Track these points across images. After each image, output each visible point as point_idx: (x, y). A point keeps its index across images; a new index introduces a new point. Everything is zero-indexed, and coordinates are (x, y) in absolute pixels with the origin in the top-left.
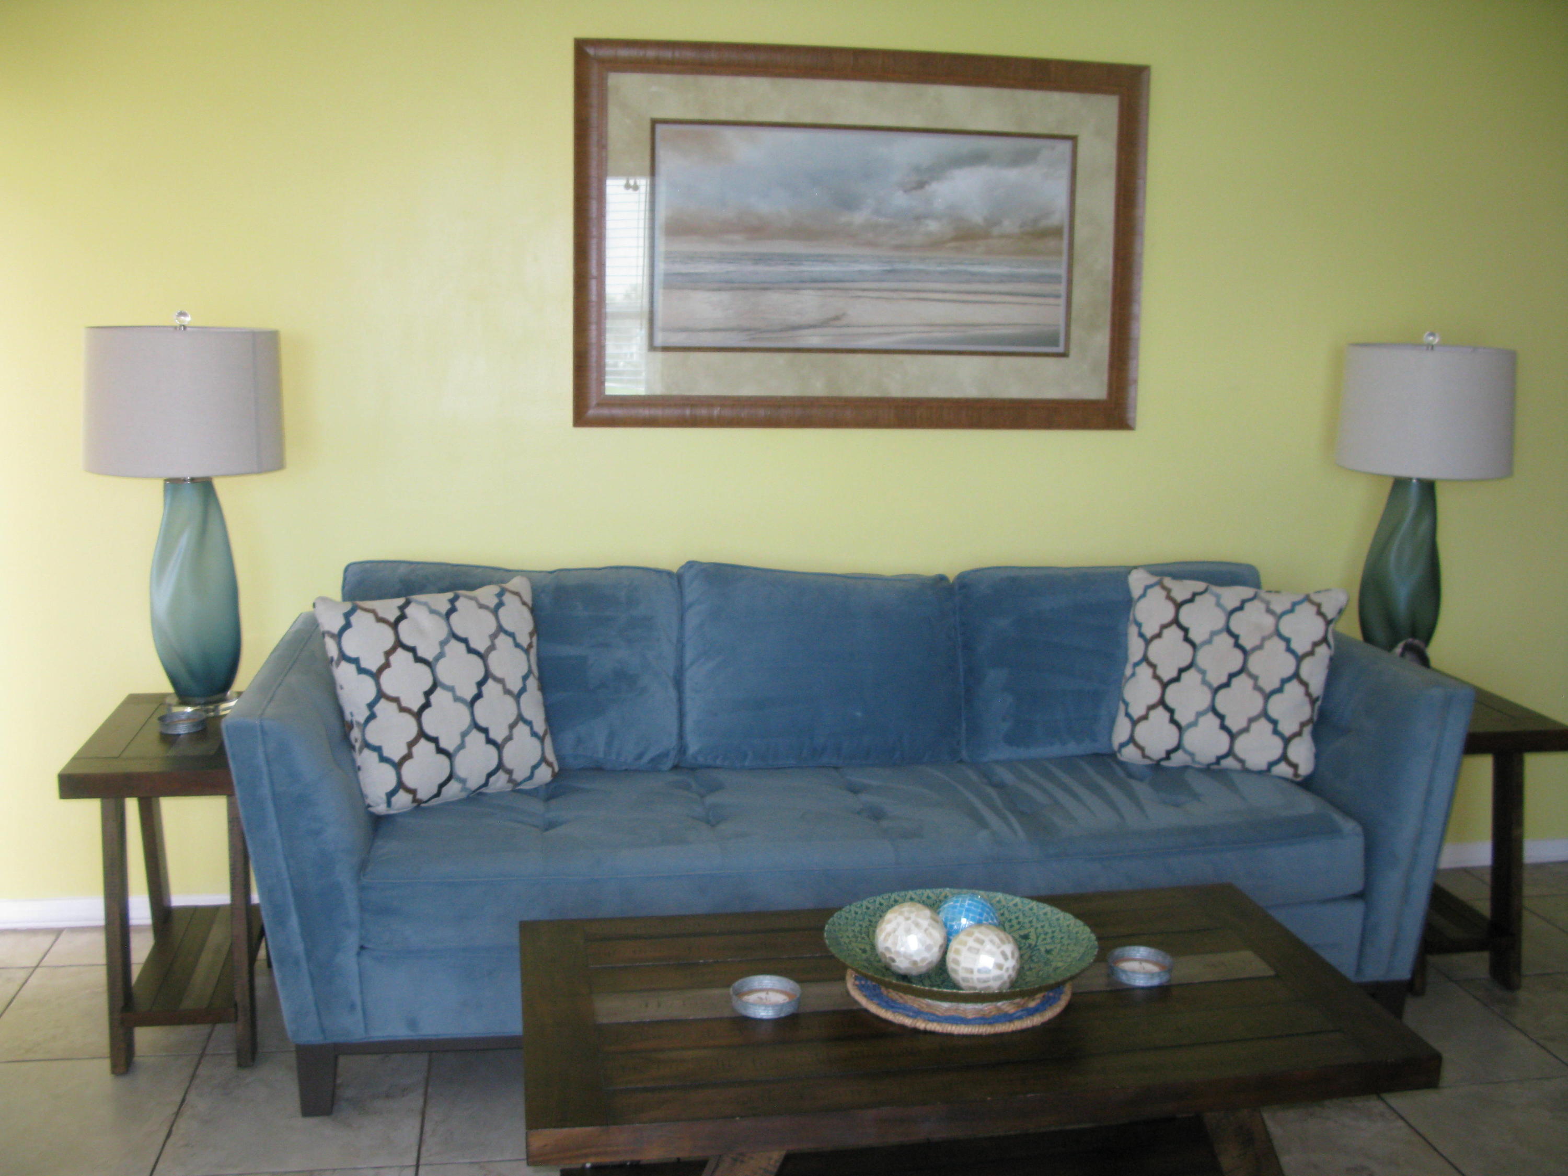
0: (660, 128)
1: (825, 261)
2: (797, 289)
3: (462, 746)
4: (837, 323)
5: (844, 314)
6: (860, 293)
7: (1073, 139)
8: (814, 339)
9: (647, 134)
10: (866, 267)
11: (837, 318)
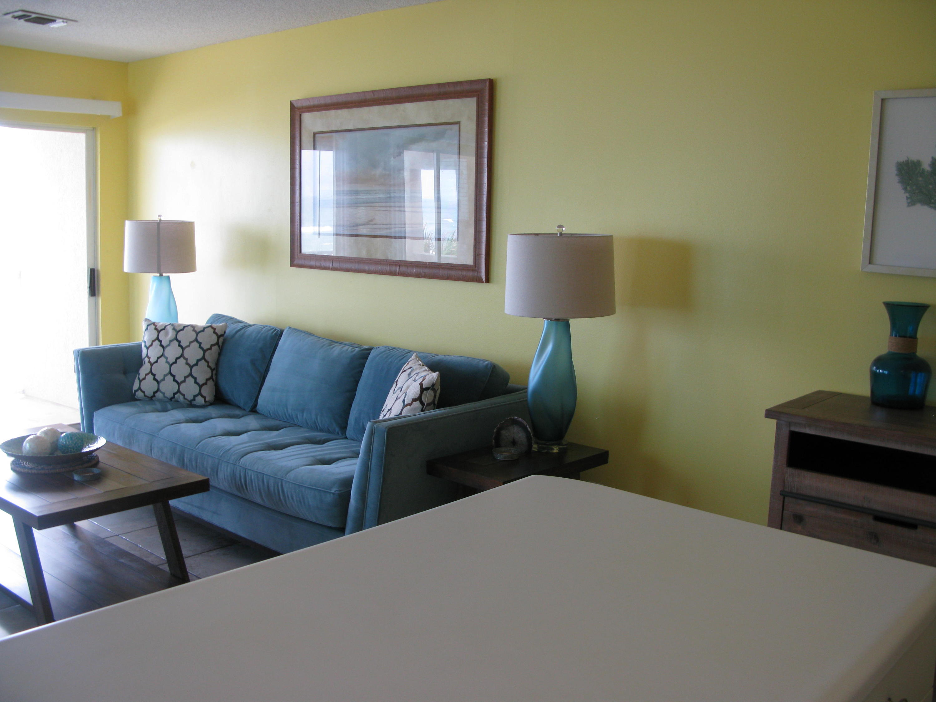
0: (317, 136)
1: (367, 193)
2: (358, 207)
3: (164, 380)
4: (371, 223)
5: (374, 219)
6: (379, 208)
7: (458, 123)
8: (364, 232)
9: (312, 139)
10: (381, 196)
11: (371, 221)
